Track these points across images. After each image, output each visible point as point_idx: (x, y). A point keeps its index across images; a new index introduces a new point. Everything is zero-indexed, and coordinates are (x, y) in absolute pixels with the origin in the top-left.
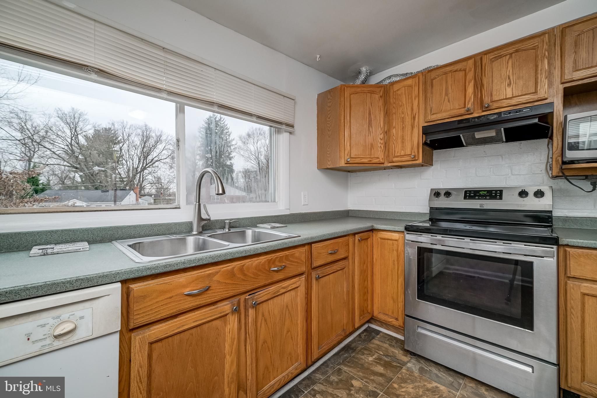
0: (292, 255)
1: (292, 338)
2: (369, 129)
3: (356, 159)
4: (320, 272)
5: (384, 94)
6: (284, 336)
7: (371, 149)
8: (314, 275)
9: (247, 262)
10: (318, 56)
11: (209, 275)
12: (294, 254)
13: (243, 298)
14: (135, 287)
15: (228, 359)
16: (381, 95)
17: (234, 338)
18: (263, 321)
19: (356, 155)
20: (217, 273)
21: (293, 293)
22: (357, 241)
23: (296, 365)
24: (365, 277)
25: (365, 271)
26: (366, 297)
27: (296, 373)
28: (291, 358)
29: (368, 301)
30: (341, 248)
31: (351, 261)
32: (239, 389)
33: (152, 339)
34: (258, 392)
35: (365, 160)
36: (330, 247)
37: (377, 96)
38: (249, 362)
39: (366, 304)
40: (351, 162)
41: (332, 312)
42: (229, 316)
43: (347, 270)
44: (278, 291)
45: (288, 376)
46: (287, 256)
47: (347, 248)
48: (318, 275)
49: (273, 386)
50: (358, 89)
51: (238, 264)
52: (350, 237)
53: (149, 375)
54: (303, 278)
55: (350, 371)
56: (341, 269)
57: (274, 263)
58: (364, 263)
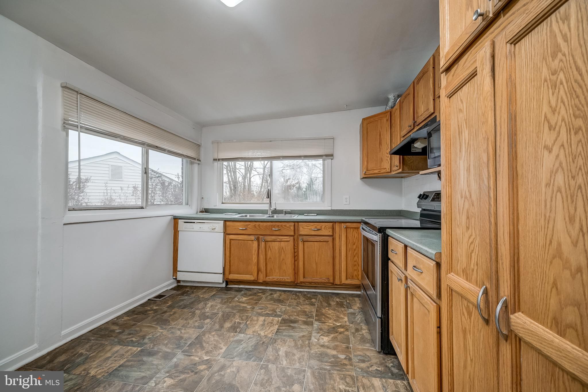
0: (285, 226)
1: (286, 263)
2: (380, 147)
3: (371, 171)
4: (305, 238)
5: (389, 117)
6: (281, 261)
8: (300, 238)
9: (262, 224)
10: (345, 106)
11: (247, 225)
13: (261, 237)
14: (228, 223)
15: (254, 256)
16: (388, 119)
17: (256, 250)
18: (269, 249)
19: (371, 168)
20: (249, 225)
21: (286, 243)
22: (343, 227)
23: (288, 277)
24: (355, 254)
25: (355, 250)
26: (355, 268)
27: (287, 280)
28: (285, 273)
29: (359, 271)
30: (324, 229)
31: (338, 240)
32: (259, 271)
33: (231, 238)
34: (266, 276)
35: (376, 171)
36: (313, 226)
37: (385, 120)
38: (262, 262)
39: (355, 273)
40: (367, 173)
41: (316, 264)
42: (254, 241)
43: (331, 243)
44: (276, 239)
45: (282, 279)
46: (282, 226)
47: (331, 230)
48: (303, 239)
49: (274, 278)
50: (372, 119)
51: (258, 223)
52: (337, 224)
53: (230, 248)
54: (292, 238)
55: (319, 298)
56: (325, 242)
57: (274, 227)
58: (354, 244)
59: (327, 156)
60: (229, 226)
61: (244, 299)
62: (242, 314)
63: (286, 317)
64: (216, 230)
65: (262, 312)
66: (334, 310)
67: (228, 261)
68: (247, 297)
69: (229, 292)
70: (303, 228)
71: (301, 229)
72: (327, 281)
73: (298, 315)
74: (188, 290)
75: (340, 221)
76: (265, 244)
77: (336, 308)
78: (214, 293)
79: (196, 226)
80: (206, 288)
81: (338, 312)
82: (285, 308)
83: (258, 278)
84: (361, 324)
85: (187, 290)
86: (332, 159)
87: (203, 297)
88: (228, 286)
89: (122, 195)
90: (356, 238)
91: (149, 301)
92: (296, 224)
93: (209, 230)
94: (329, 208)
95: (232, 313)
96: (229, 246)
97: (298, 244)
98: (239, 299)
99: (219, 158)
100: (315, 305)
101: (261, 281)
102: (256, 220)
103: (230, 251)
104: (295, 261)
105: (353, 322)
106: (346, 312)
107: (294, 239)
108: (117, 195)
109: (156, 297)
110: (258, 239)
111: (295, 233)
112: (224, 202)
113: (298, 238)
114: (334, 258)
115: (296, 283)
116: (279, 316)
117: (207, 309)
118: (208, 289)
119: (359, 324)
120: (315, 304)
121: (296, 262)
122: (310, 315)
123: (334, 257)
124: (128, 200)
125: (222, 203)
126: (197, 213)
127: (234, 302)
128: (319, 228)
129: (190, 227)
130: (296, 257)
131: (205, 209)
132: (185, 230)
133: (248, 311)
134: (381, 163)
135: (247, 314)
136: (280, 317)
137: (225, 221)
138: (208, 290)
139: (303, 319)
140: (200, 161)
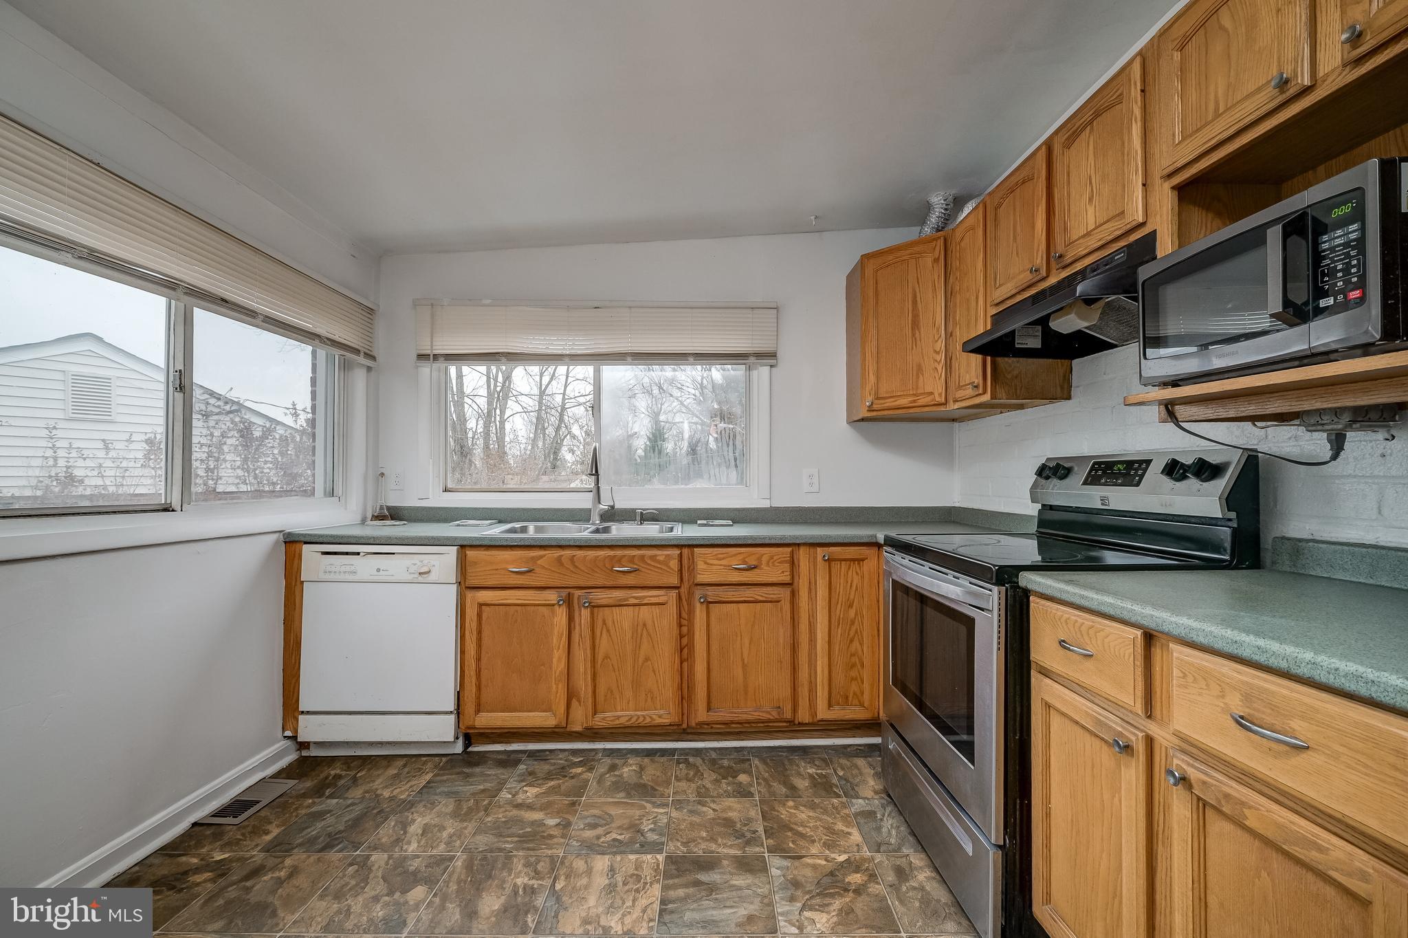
0: (653, 558)
1: (654, 671)
2: (914, 335)
3: (887, 401)
4: (712, 593)
5: (943, 253)
6: (640, 664)
7: (917, 375)
8: (698, 593)
9: (580, 553)
10: (813, 218)
11: (533, 558)
12: (656, 556)
13: (577, 593)
15: (556, 654)
16: (937, 257)
17: (562, 634)
18: (605, 630)
19: (887, 393)
20: (541, 557)
21: (656, 610)
22: (819, 558)
23: (662, 712)
24: (852, 633)
25: (853, 623)
26: (854, 673)
27: (658, 721)
28: (652, 698)
29: (863, 683)
30: (768, 564)
31: (807, 594)
32: (571, 696)
33: (481, 601)
34: (595, 713)
35: (903, 402)
36: (735, 558)
37: (929, 261)
38: (582, 670)
39: (854, 687)
40: (875, 407)
41: (744, 666)
42: (556, 607)
43: (786, 606)
44: (626, 599)
45: (645, 718)
46: (643, 557)
47: (787, 566)
48: (705, 596)
49: (619, 717)
50: (891, 257)
51: (568, 552)
52: (802, 549)
53: (479, 632)
54: (674, 593)
55: (757, 767)
56: (771, 602)
57: (619, 561)
58: (851, 606)
59: (759, 355)
60: (476, 563)
61: (532, 791)
62: (532, 853)
63: (676, 848)
64: (433, 577)
65: (598, 837)
66: (813, 807)
67: (473, 673)
68: (539, 786)
69: (477, 770)
70: (706, 563)
71: (700, 565)
72: (775, 714)
73: (712, 839)
74: (338, 771)
75: (811, 541)
76: (592, 613)
77: (817, 801)
78: (428, 777)
79: (365, 566)
80: (400, 763)
81: (825, 812)
82: (666, 813)
83: (571, 716)
84: (905, 851)
85: (333, 773)
86: (771, 366)
87: (392, 799)
88: (470, 749)
89: (108, 463)
90: (857, 589)
91: (197, 829)
92: (686, 551)
93: (409, 577)
94: (765, 504)
95: (500, 850)
96: (474, 625)
97: (691, 612)
98: (514, 796)
99: (436, 352)
100: (750, 795)
101: (578, 728)
102: (563, 543)
103: (479, 639)
104: (681, 664)
105: (879, 845)
106: (847, 811)
107: (680, 597)
108: (89, 463)
109: (221, 812)
110: (568, 601)
111: (682, 580)
112: (450, 486)
113: (691, 594)
114: (794, 648)
115: (685, 726)
116: (656, 848)
117: (409, 843)
118: (405, 766)
119: (898, 850)
120: (752, 789)
121: (685, 664)
122: (748, 835)
123: (796, 645)
124: (128, 481)
125: (446, 491)
126: (363, 521)
127: (500, 807)
128: (753, 563)
129: (343, 569)
130: (685, 651)
131: (389, 508)
132: (328, 577)
133: (551, 837)
134: (918, 377)
135: (549, 852)
136: (660, 851)
137: (462, 546)
138: (406, 770)
139: (733, 852)
140: (373, 358)
